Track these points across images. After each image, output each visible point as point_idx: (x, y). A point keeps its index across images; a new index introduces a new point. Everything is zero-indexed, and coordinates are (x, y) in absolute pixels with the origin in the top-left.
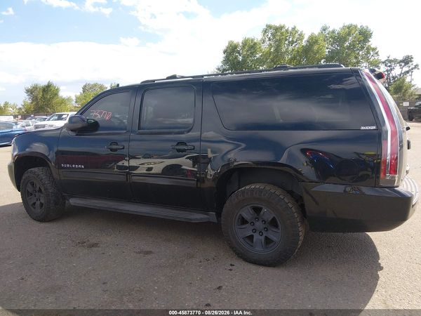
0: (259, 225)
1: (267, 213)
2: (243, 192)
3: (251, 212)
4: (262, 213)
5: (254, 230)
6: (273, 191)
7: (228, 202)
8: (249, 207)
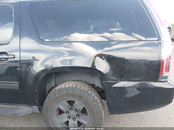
0: (73, 113)
1: (79, 105)
2: (59, 91)
3: (66, 105)
4: (75, 105)
5: (69, 117)
6: (82, 88)
7: (47, 98)
8: (64, 101)
